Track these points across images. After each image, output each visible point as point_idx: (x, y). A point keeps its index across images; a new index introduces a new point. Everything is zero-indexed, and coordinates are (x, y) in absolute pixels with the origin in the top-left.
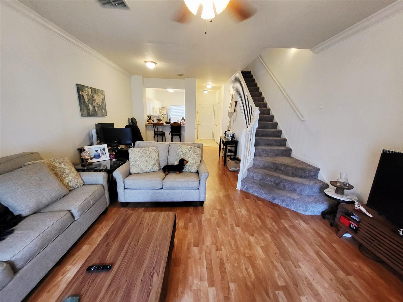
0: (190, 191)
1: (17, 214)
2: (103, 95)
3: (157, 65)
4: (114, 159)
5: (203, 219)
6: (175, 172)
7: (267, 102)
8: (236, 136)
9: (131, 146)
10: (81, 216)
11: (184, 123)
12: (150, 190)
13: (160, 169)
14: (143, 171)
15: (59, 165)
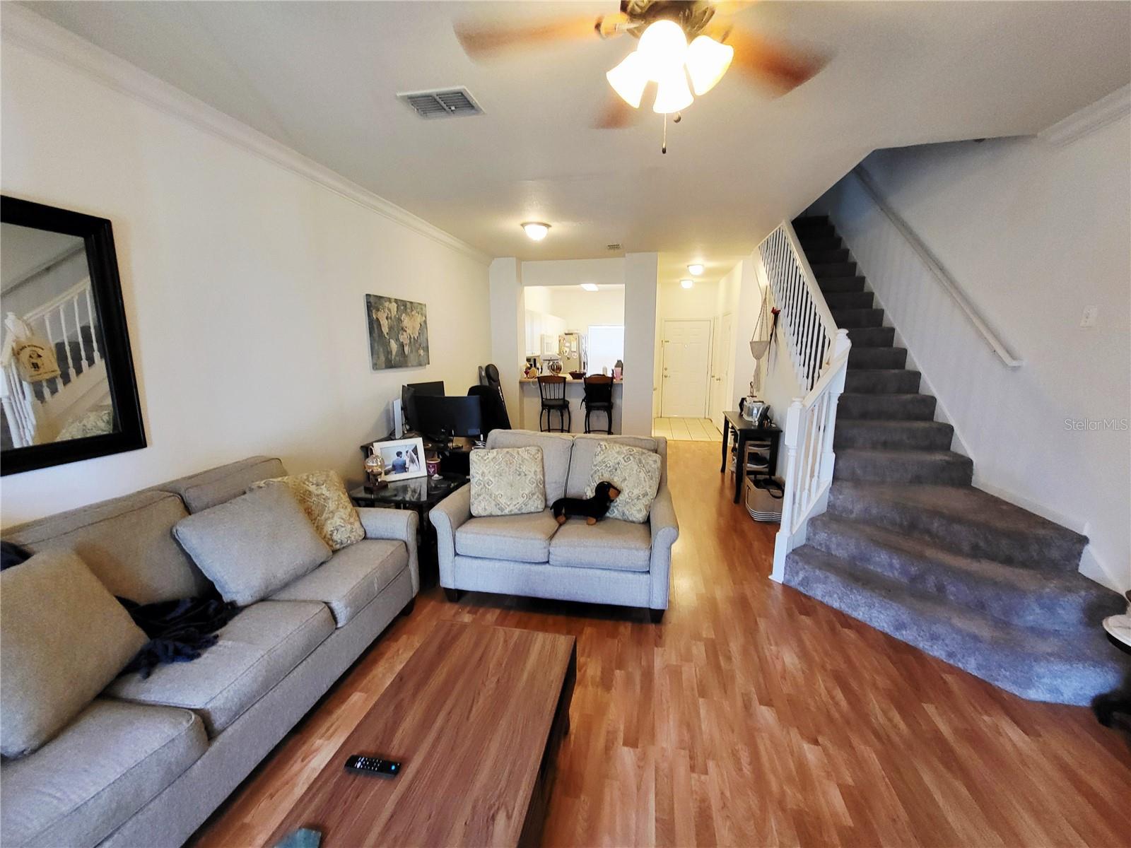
0: (623, 575)
1: (229, 601)
2: (422, 314)
3: (550, 229)
4: (436, 475)
5: (658, 663)
6: (586, 519)
7: (883, 305)
8: (776, 414)
9: (477, 442)
10: (351, 618)
11: (622, 374)
12: (517, 563)
13: (546, 506)
14: (502, 512)
15: (316, 490)
